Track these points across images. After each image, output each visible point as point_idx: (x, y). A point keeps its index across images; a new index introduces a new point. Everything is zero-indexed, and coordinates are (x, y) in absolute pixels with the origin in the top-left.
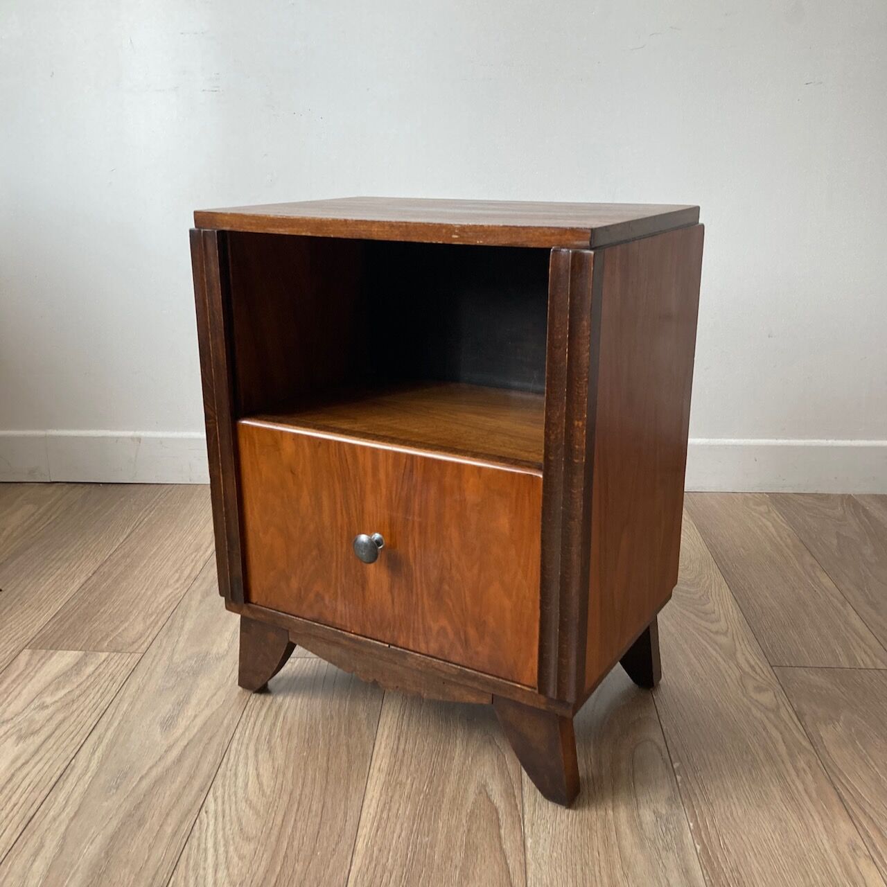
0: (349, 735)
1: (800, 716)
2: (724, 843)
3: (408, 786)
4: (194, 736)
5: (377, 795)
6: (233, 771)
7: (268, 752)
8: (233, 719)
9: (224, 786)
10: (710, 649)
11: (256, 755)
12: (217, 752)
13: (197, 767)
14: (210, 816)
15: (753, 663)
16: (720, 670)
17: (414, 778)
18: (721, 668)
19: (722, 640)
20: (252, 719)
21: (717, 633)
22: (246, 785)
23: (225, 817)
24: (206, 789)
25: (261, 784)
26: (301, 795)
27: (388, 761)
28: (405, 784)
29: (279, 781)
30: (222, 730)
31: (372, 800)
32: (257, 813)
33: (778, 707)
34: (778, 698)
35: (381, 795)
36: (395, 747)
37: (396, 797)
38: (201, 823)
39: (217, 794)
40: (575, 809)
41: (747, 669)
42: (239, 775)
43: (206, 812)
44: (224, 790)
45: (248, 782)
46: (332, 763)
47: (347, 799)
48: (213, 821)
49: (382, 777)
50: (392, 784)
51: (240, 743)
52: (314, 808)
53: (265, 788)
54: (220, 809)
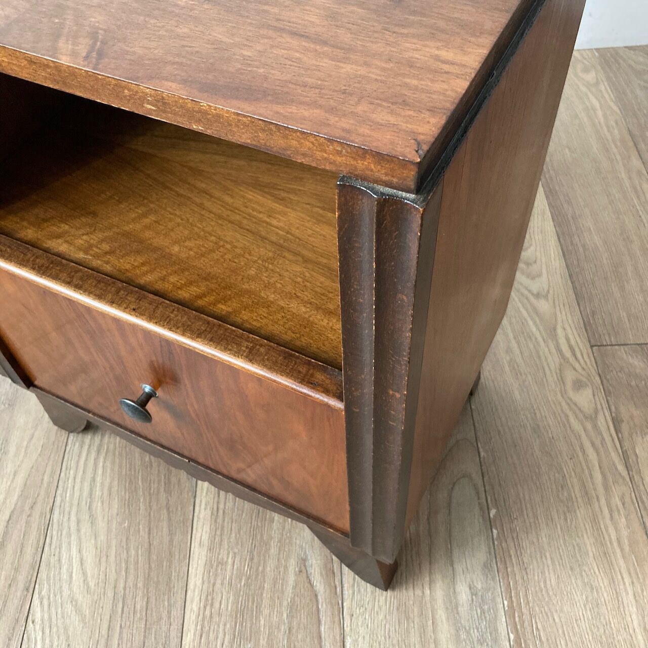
0: (168, 491)
1: (617, 422)
2: (537, 628)
3: (229, 567)
4: (16, 504)
5: (199, 583)
6: (56, 558)
7: (89, 524)
8: (53, 473)
9: (48, 578)
10: (531, 323)
11: (79, 531)
12: (39, 529)
13: (21, 552)
14: (38, 627)
15: (573, 342)
16: (539, 357)
17: (235, 554)
18: (541, 353)
19: (544, 306)
20: (72, 472)
21: (537, 296)
22: (71, 577)
23: (52, 627)
24: (30, 588)
25: (84, 574)
26: (125, 588)
27: (209, 530)
28: (226, 562)
29: (103, 569)
30: (42, 493)
31: (194, 591)
32: (83, 620)
33: (596, 411)
34: (596, 396)
35: (203, 583)
36: (215, 509)
37: (218, 585)
38: (28, 639)
39: (43, 593)
40: (393, 589)
41: (568, 354)
42: (63, 562)
43: (33, 622)
44: (50, 586)
45: (72, 573)
46: (153, 537)
47: (170, 591)
48: (41, 634)
49: (204, 553)
50: (214, 566)
51: (62, 512)
52: (138, 607)
53: (89, 579)
54: (46, 616)
